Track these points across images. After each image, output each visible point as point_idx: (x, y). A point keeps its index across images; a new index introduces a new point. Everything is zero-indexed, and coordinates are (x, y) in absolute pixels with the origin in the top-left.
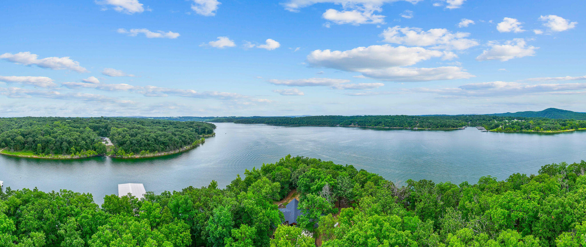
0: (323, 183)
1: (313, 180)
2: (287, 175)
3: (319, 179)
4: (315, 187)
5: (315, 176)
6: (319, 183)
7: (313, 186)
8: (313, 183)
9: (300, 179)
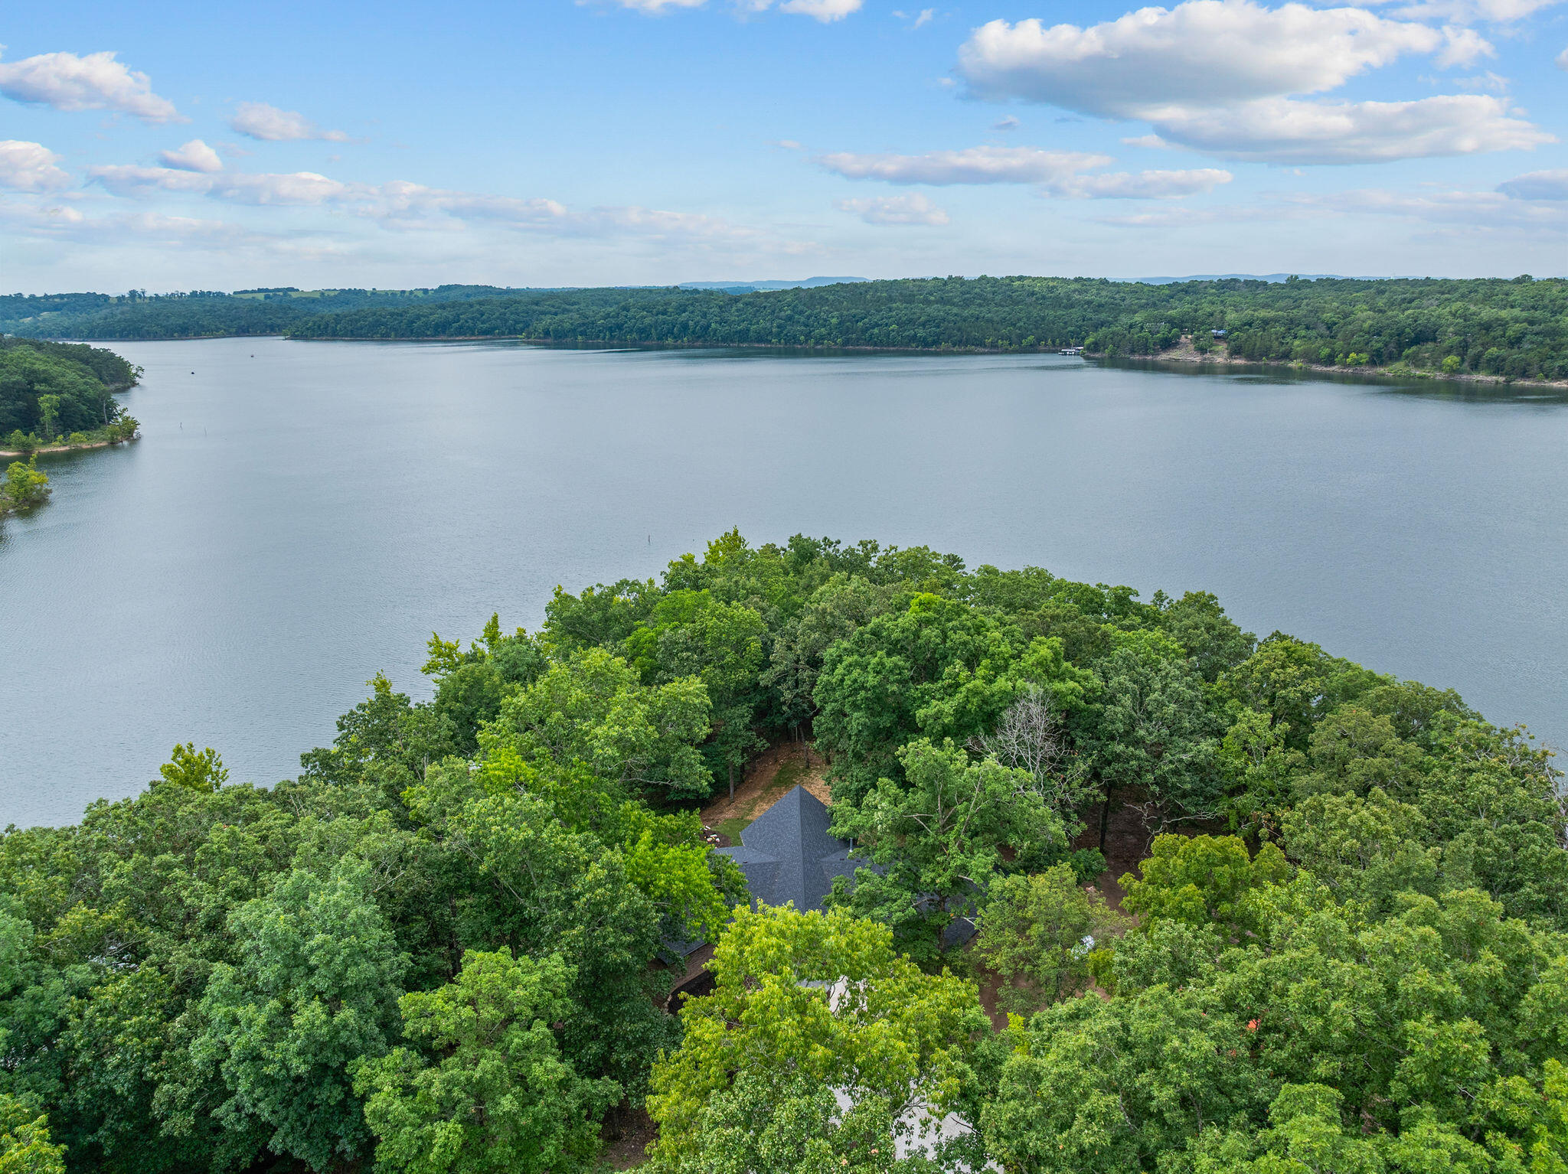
0: (1002, 683)
1: (928, 668)
2: (740, 647)
3: (971, 663)
4: (948, 706)
5: (944, 641)
6: (979, 682)
7: (934, 702)
8: (926, 685)
9: (836, 662)
